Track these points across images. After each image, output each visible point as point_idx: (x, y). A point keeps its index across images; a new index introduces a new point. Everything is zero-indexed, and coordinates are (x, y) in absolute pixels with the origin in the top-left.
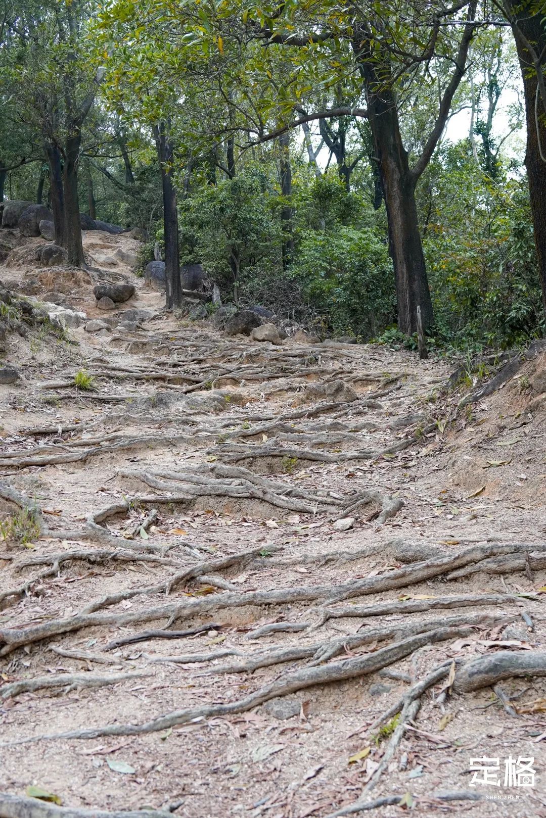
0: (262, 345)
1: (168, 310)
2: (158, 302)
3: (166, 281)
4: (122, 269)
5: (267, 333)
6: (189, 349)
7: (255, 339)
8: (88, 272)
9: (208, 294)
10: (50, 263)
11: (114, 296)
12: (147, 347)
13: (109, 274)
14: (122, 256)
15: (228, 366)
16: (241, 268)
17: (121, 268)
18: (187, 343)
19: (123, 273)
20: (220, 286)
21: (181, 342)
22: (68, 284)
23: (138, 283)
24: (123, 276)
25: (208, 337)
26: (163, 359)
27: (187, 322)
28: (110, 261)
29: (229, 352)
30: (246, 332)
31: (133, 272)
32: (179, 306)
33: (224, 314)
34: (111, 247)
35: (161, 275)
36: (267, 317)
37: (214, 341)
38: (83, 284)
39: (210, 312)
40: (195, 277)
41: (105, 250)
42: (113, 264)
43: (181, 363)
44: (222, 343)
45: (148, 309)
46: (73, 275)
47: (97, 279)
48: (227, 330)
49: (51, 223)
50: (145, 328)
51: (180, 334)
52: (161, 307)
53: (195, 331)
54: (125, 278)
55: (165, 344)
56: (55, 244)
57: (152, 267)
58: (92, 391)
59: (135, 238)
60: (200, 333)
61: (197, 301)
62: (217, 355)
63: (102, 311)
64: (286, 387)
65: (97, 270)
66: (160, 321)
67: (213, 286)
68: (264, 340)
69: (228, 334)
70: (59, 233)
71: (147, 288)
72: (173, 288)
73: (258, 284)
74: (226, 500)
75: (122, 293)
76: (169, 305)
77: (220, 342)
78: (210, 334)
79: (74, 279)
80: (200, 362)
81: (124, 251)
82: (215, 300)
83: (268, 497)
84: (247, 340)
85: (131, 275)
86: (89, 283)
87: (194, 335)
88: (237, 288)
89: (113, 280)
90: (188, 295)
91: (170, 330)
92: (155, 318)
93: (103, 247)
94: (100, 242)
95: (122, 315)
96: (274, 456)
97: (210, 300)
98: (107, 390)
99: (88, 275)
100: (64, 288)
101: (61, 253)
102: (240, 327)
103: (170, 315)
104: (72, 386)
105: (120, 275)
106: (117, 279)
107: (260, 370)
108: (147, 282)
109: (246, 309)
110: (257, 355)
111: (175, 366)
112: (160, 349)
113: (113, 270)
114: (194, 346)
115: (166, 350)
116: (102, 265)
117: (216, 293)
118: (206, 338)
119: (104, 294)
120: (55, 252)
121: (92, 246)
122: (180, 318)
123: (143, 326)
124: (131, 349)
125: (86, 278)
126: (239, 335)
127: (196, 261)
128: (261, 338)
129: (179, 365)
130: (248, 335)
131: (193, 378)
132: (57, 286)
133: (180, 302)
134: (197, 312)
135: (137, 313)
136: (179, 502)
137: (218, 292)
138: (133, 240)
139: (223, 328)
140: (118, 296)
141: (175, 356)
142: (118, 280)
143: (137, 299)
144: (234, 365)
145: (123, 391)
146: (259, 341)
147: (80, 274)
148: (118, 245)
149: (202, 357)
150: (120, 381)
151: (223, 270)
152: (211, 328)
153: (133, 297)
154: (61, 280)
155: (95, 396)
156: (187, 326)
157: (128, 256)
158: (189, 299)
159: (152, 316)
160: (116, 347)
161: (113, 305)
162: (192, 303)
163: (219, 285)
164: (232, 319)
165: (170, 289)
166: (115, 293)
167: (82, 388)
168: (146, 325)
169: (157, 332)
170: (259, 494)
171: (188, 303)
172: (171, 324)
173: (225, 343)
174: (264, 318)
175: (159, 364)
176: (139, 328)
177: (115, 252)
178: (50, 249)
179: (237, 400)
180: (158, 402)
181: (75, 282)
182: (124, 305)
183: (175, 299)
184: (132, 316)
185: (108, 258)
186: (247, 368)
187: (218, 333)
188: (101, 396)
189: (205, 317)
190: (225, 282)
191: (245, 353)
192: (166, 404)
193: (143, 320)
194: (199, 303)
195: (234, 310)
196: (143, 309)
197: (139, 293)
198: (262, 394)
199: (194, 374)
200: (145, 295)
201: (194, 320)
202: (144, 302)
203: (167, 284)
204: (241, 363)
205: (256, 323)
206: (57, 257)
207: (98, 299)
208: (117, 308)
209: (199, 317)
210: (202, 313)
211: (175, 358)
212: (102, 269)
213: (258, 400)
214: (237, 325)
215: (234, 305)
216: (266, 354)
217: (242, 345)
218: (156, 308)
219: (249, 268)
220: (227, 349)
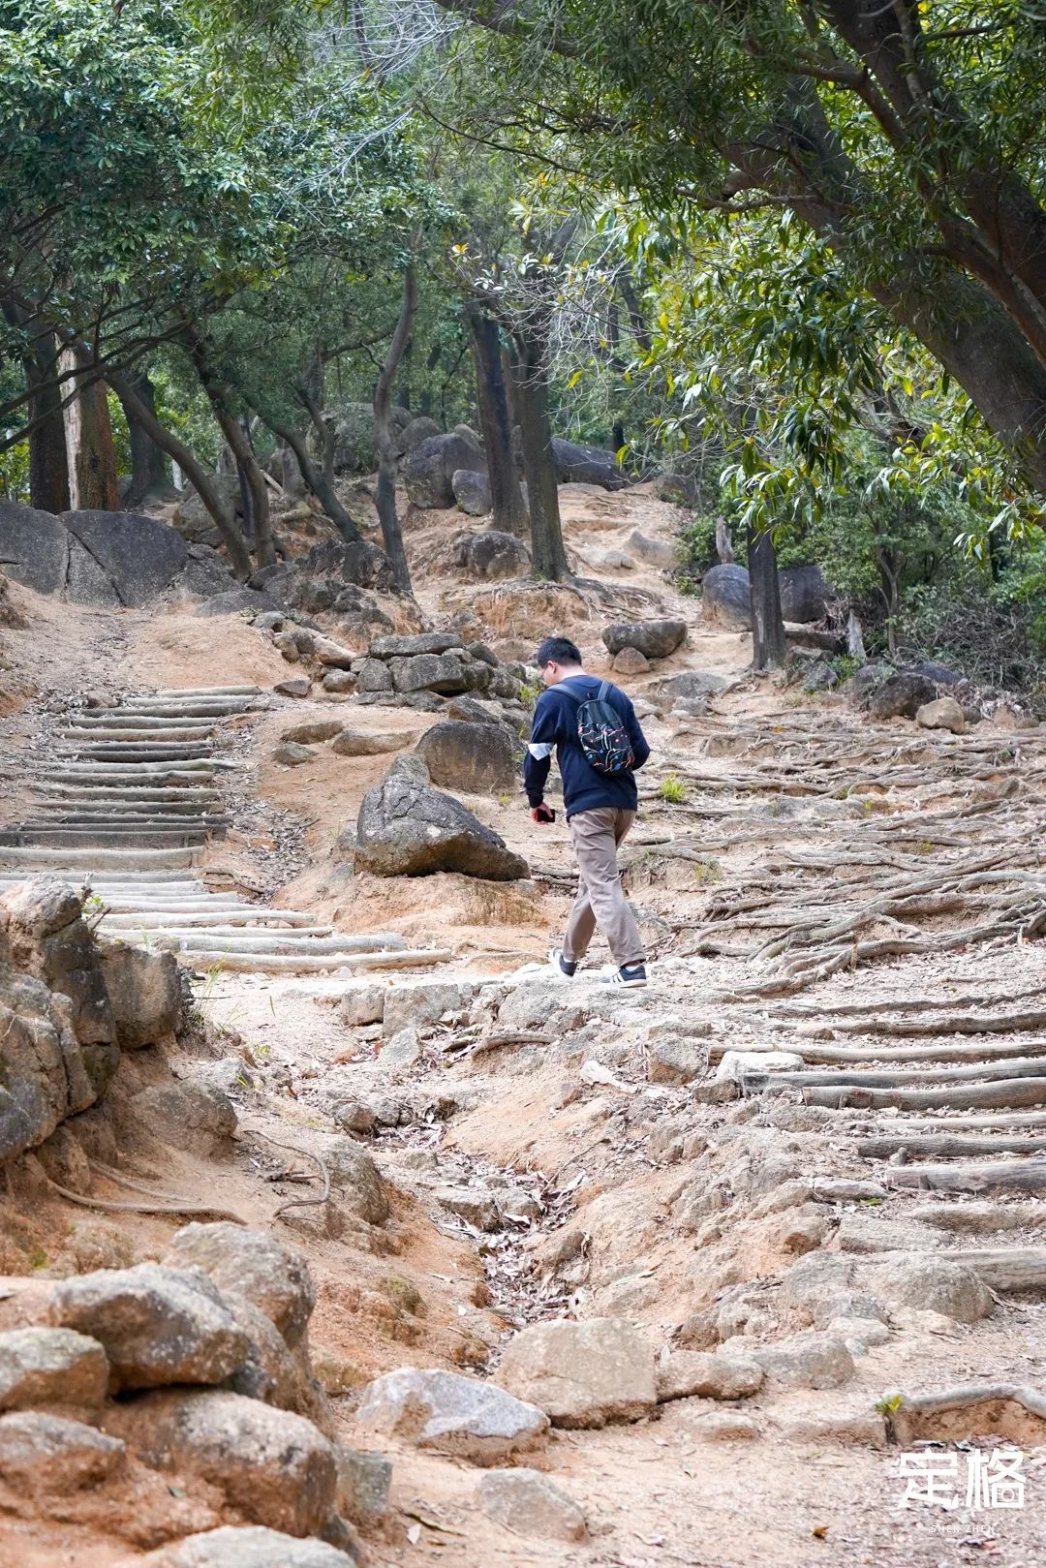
0: (932, 734)
1: (758, 672)
2: (734, 653)
3: (752, 611)
4: (646, 577)
5: (942, 714)
6: (808, 745)
7: (923, 725)
8: (582, 592)
9: (837, 634)
10: (489, 570)
11: (644, 643)
12: (737, 744)
13: (621, 594)
14: (641, 546)
15: (873, 769)
16: (902, 588)
17: (641, 576)
18: (804, 736)
19: (649, 588)
20: (862, 616)
21: (793, 735)
22: (540, 619)
23: (685, 609)
24: (649, 596)
25: (840, 724)
26: (768, 762)
27: (799, 695)
28: (617, 561)
29: (875, 749)
30: (909, 712)
31: (668, 583)
32: (780, 664)
33: (869, 679)
34: (615, 526)
35: (736, 594)
36: (948, 683)
37: (851, 731)
38: (571, 618)
39: (842, 675)
40: (807, 594)
41: (602, 534)
42: (625, 567)
43: (799, 768)
44: (865, 735)
45: (717, 671)
46: (550, 601)
47: (598, 606)
48: (875, 710)
49: (480, 476)
50: (719, 710)
51: (789, 721)
52: (744, 666)
53: (815, 714)
54: (655, 599)
55: (766, 736)
56: (495, 525)
57: (716, 579)
58: (685, 803)
59: (664, 499)
60: (824, 717)
61: (817, 652)
62: (856, 754)
63: (623, 678)
64: (950, 792)
65: (597, 586)
66: (744, 695)
67: (847, 617)
68: (937, 727)
69: (877, 717)
70: (501, 501)
71: (709, 624)
72: (766, 626)
73: (933, 619)
74: (860, 868)
75: (663, 639)
76: (760, 662)
77: (860, 732)
78: (843, 718)
79: (551, 609)
80: (828, 765)
81: (645, 535)
82: (852, 647)
83: (895, 862)
84: (910, 726)
85: (664, 591)
86: (583, 615)
87: (815, 720)
88: (894, 627)
89: (630, 606)
90: (797, 638)
91: (769, 712)
92: (733, 689)
93: (598, 526)
94: (588, 515)
95: (668, 685)
96: (909, 841)
97: (841, 648)
98: (702, 802)
99: (581, 598)
100: (533, 630)
101: (513, 549)
102: (897, 704)
103: (763, 682)
104: (659, 797)
105: (642, 592)
106: (638, 603)
107: (920, 772)
108: (708, 610)
109: (911, 670)
110: (920, 752)
111: (789, 772)
112: (760, 747)
113: (625, 582)
114: (817, 740)
115: (769, 749)
116: (601, 569)
117: (855, 634)
118: (837, 725)
119: (627, 643)
120: (502, 547)
121: (574, 525)
122: (782, 687)
123: (712, 706)
124: (710, 749)
125: (579, 605)
126: (897, 719)
127: (810, 560)
128: (932, 724)
129: (796, 772)
130: (913, 718)
131: (819, 787)
132: (517, 624)
133: (783, 655)
134: (818, 676)
135: (697, 681)
136: (820, 870)
137: (858, 629)
138: (659, 505)
139: (868, 708)
140: (654, 646)
141: (788, 756)
142: (640, 605)
143: (692, 651)
144: (884, 767)
145: (725, 803)
146: (930, 728)
147: (564, 598)
148: (629, 520)
149: (830, 757)
150: (715, 792)
151: (867, 583)
152: (845, 706)
153: (684, 645)
154: (524, 612)
155: (690, 809)
156: (799, 704)
157: (656, 547)
158: (799, 650)
159: (729, 684)
160: (684, 746)
161: (646, 665)
162: (807, 658)
163: (860, 616)
164: (884, 689)
165: (761, 629)
166: (648, 640)
167: (671, 800)
168: (718, 704)
169: (741, 716)
170: (888, 860)
171: (797, 659)
172: (770, 699)
173: (871, 732)
174: (943, 685)
175: (765, 770)
176: (710, 710)
177: (626, 538)
178: (489, 542)
179: (881, 807)
180: (782, 810)
181: (555, 616)
182: (665, 664)
183: (772, 648)
184: (688, 686)
185: (613, 554)
186: (901, 771)
187: (859, 716)
188: (697, 810)
189: (834, 685)
190: (872, 608)
191: (899, 749)
192: (790, 812)
193: (711, 695)
194: (820, 659)
195: (887, 672)
196: (707, 670)
197: (693, 635)
198: (917, 801)
199: (820, 782)
200: (706, 640)
201: (812, 692)
202: (707, 655)
203: (754, 619)
204: (894, 764)
205: (926, 695)
206: (505, 557)
207: (614, 652)
208: (653, 670)
209: (822, 685)
210: (826, 677)
211: (786, 760)
212: (606, 580)
213: (910, 809)
214: (892, 700)
215: (888, 662)
216: (934, 750)
217: (899, 735)
218: (732, 667)
219: (915, 589)
220: (873, 743)
